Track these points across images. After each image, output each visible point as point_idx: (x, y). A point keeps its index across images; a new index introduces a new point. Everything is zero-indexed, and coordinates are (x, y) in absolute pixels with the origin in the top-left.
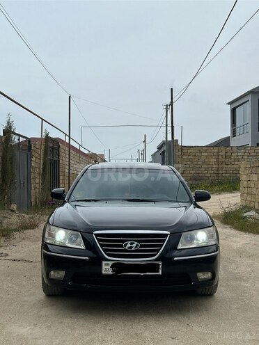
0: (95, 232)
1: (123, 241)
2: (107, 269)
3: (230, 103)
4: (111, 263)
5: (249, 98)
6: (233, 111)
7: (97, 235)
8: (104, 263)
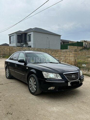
0: (64, 73)
1: (71, 75)
2: (69, 84)
3: (9, 35)
4: (70, 82)
5: (15, 34)
6: (10, 37)
7: (65, 74)
8: (69, 82)
